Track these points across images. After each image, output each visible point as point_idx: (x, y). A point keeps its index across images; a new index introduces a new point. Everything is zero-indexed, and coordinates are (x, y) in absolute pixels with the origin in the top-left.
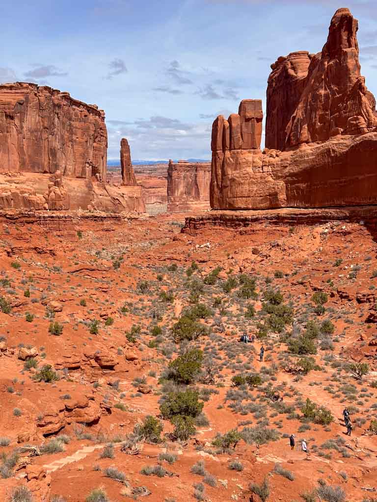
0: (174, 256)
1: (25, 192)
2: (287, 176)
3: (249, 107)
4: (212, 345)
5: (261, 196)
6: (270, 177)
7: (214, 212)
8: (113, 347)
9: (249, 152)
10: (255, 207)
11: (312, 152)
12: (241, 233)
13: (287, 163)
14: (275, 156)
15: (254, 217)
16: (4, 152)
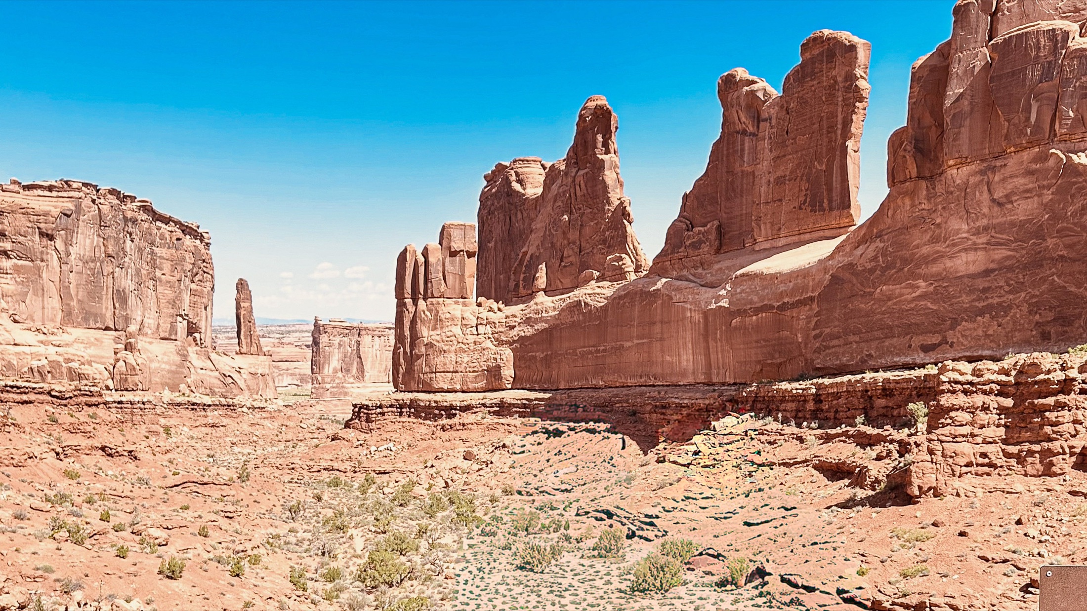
0: (335, 465)
1: (73, 361)
2: (514, 342)
3: (456, 234)
5: (474, 371)
6: (488, 341)
7: (400, 396)
8: (270, 598)
9: (456, 303)
10: (465, 388)
11: (553, 305)
12: (443, 429)
13: (515, 322)
14: (496, 310)
15: (465, 403)
16: (35, 294)
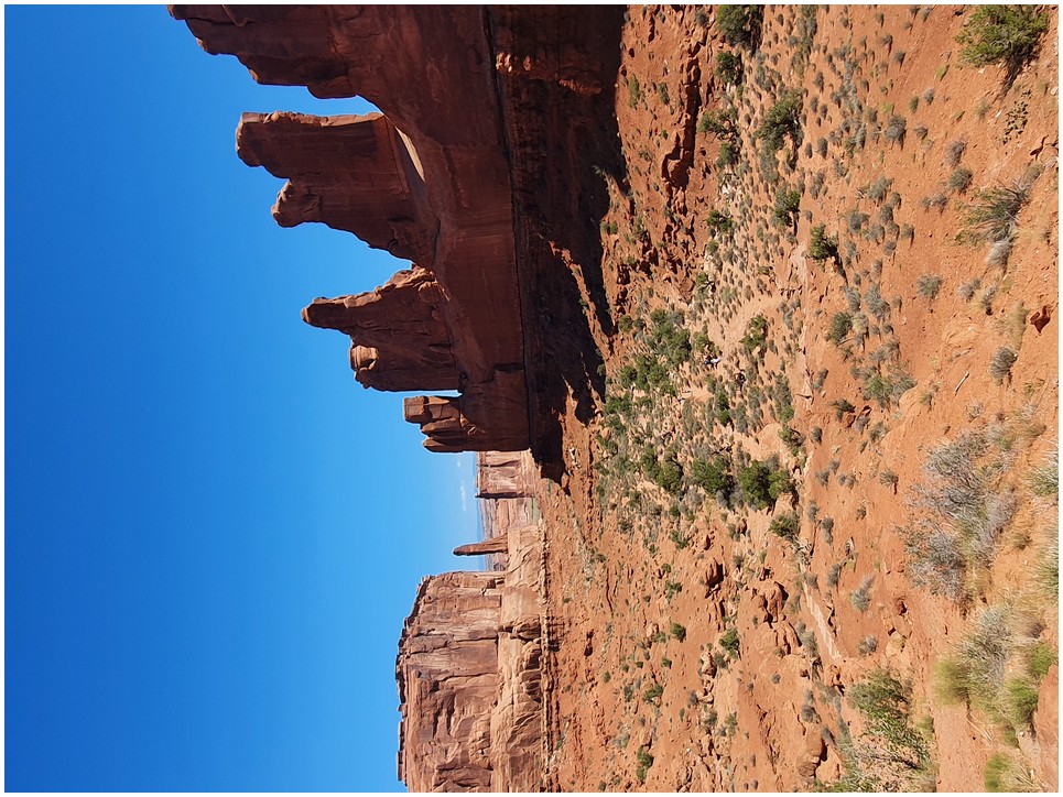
0: (587, 490)
1: (521, 665)
4: (686, 448)
16: (476, 691)
